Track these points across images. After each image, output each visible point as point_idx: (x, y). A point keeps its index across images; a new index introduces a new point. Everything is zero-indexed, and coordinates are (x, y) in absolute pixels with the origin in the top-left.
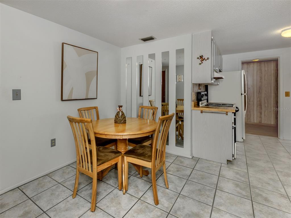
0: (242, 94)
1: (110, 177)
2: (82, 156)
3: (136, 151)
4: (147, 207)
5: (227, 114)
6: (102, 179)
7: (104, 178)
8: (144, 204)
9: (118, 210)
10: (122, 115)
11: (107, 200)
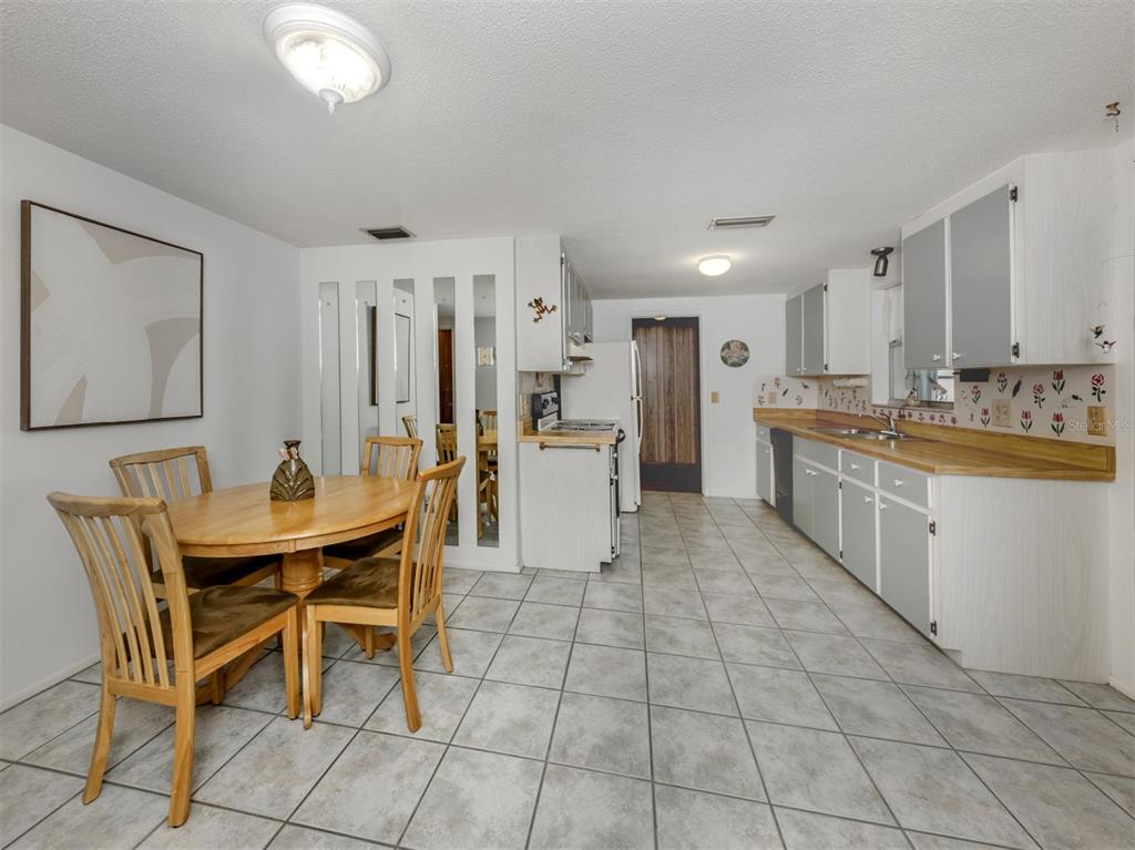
0: (632, 398)
1: (258, 684)
2: (125, 637)
3: (347, 584)
4: (384, 746)
5: (598, 450)
6: (224, 698)
7: (232, 694)
8: (375, 741)
9: (281, 787)
10: (300, 470)
11: (238, 768)
